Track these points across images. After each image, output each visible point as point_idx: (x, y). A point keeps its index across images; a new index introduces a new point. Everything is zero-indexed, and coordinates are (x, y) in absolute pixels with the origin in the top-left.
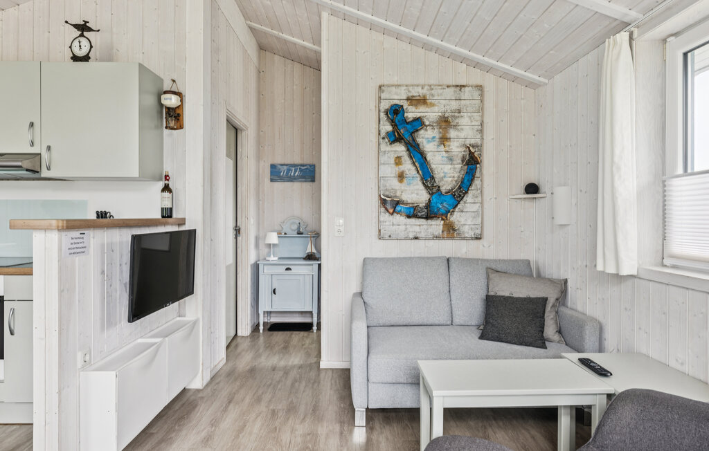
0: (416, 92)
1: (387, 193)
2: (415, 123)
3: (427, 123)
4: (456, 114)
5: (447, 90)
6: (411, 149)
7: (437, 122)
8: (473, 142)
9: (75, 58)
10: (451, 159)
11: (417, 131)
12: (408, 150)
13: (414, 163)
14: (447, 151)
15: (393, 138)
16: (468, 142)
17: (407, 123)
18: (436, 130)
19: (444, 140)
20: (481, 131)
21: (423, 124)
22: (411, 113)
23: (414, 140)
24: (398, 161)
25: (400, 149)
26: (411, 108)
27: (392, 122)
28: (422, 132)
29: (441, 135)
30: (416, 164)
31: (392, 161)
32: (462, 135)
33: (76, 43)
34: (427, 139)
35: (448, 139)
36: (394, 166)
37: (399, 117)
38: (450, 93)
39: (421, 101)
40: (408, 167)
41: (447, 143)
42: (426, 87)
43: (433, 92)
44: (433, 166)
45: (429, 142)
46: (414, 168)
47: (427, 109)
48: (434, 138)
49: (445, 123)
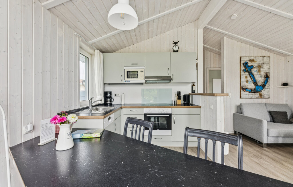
0: (251, 58)
1: (243, 86)
2: (251, 67)
3: (254, 67)
4: (263, 64)
5: (260, 58)
6: (250, 74)
7: (257, 66)
8: (267, 72)
9: (174, 51)
10: (261, 77)
11: (252, 69)
12: (249, 74)
13: (251, 78)
14: (260, 74)
15: (245, 71)
16: (266, 72)
17: (249, 67)
18: (257, 69)
19: (259, 71)
20: (269, 69)
21: (253, 67)
22: (250, 64)
23: (251, 71)
24: (246, 77)
25: (247, 74)
26: (250, 63)
27: (245, 67)
28: (253, 69)
29: (258, 70)
30: (252, 78)
31: (245, 77)
32: (264, 70)
33: (175, 47)
34: (254, 71)
35: (260, 71)
36: (245, 78)
37: (247, 65)
38: (261, 58)
39: (253, 61)
40: (249, 79)
41: (260, 72)
42: (254, 57)
43: (256, 58)
44: (256, 78)
45: (255, 72)
46: (251, 79)
47: (254, 63)
48: (256, 71)
49: (259, 67)
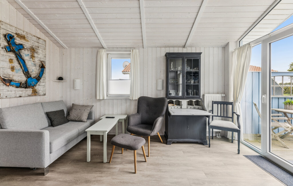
0: (20, 32)
1: (5, 76)
2: (20, 46)
3: (25, 48)
4: (37, 48)
5: (34, 37)
6: (19, 57)
7: (30, 49)
8: (43, 60)
10: (35, 65)
11: (21, 49)
12: (17, 57)
13: (19, 63)
14: (33, 61)
15: (9, 50)
16: (41, 60)
17: (16, 45)
18: (29, 52)
19: (32, 57)
20: (45, 57)
21: (23, 47)
22: (18, 41)
23: (20, 53)
24: (11, 61)
25: (12, 56)
26: (17, 38)
27: (8, 42)
28: (23, 51)
29: (31, 54)
30: (21, 64)
31: (8, 60)
32: (39, 56)
34: (25, 54)
35: (34, 57)
36: (9, 63)
37: (11, 41)
38: (35, 39)
39: (23, 37)
40: (16, 64)
41: (33, 58)
42: (25, 32)
43: (28, 35)
44: (28, 66)
45: (26, 56)
46: (19, 66)
47: (25, 42)
48: (28, 55)
49: (33, 50)
